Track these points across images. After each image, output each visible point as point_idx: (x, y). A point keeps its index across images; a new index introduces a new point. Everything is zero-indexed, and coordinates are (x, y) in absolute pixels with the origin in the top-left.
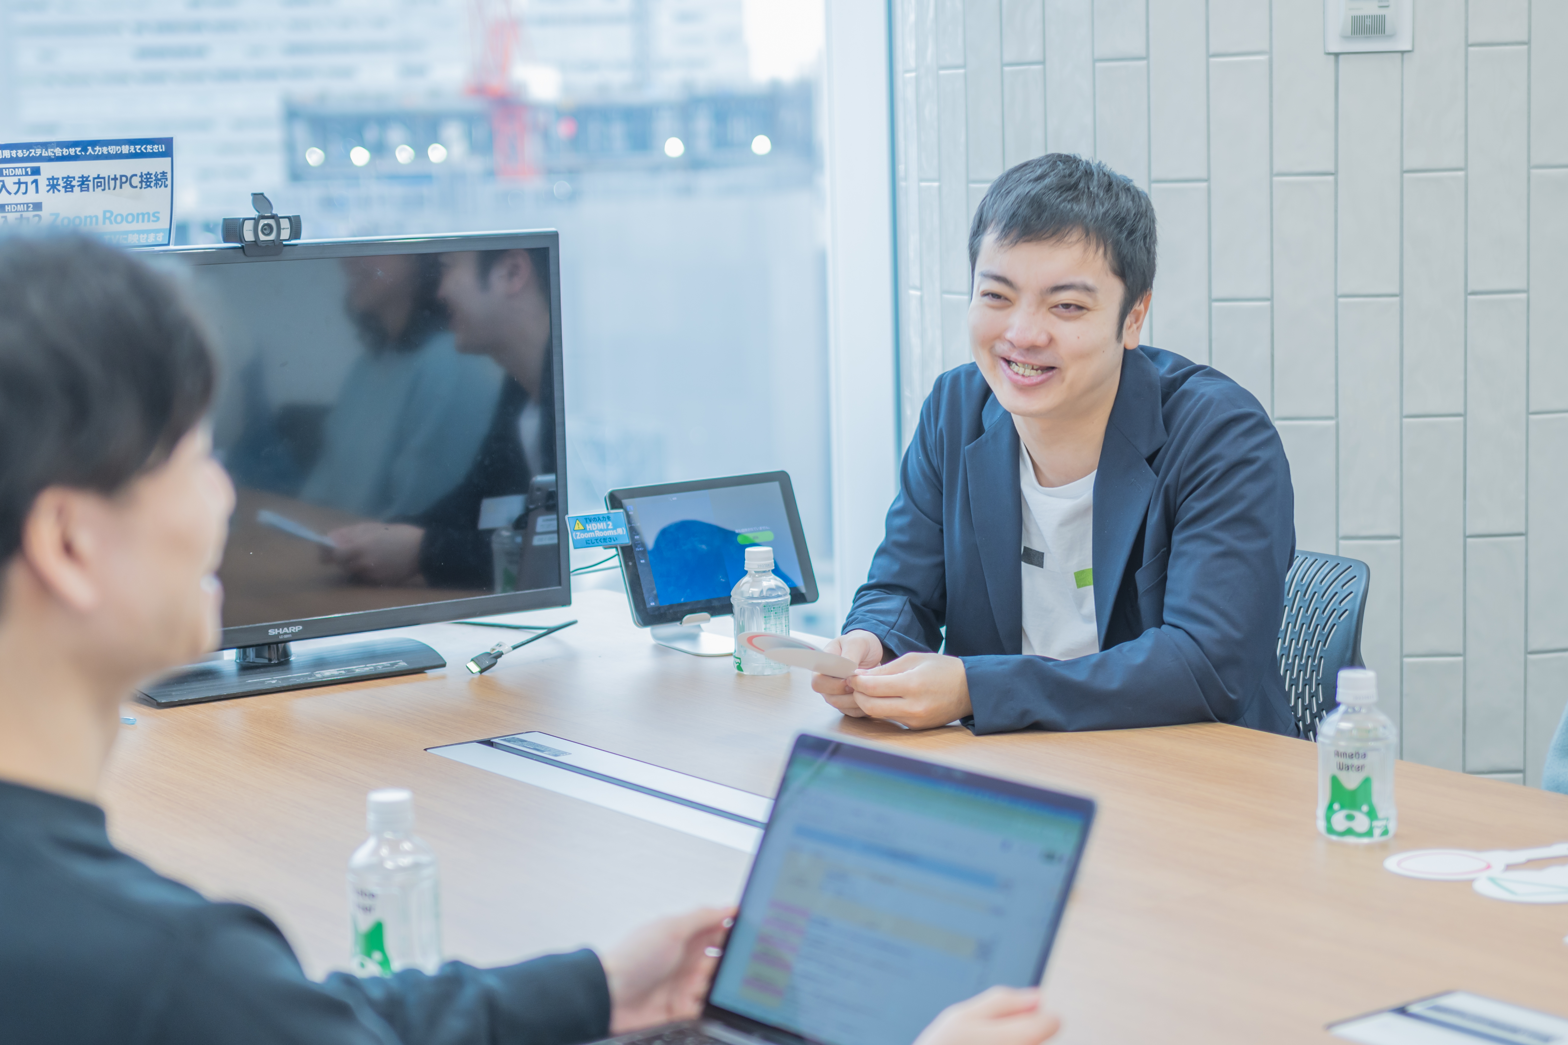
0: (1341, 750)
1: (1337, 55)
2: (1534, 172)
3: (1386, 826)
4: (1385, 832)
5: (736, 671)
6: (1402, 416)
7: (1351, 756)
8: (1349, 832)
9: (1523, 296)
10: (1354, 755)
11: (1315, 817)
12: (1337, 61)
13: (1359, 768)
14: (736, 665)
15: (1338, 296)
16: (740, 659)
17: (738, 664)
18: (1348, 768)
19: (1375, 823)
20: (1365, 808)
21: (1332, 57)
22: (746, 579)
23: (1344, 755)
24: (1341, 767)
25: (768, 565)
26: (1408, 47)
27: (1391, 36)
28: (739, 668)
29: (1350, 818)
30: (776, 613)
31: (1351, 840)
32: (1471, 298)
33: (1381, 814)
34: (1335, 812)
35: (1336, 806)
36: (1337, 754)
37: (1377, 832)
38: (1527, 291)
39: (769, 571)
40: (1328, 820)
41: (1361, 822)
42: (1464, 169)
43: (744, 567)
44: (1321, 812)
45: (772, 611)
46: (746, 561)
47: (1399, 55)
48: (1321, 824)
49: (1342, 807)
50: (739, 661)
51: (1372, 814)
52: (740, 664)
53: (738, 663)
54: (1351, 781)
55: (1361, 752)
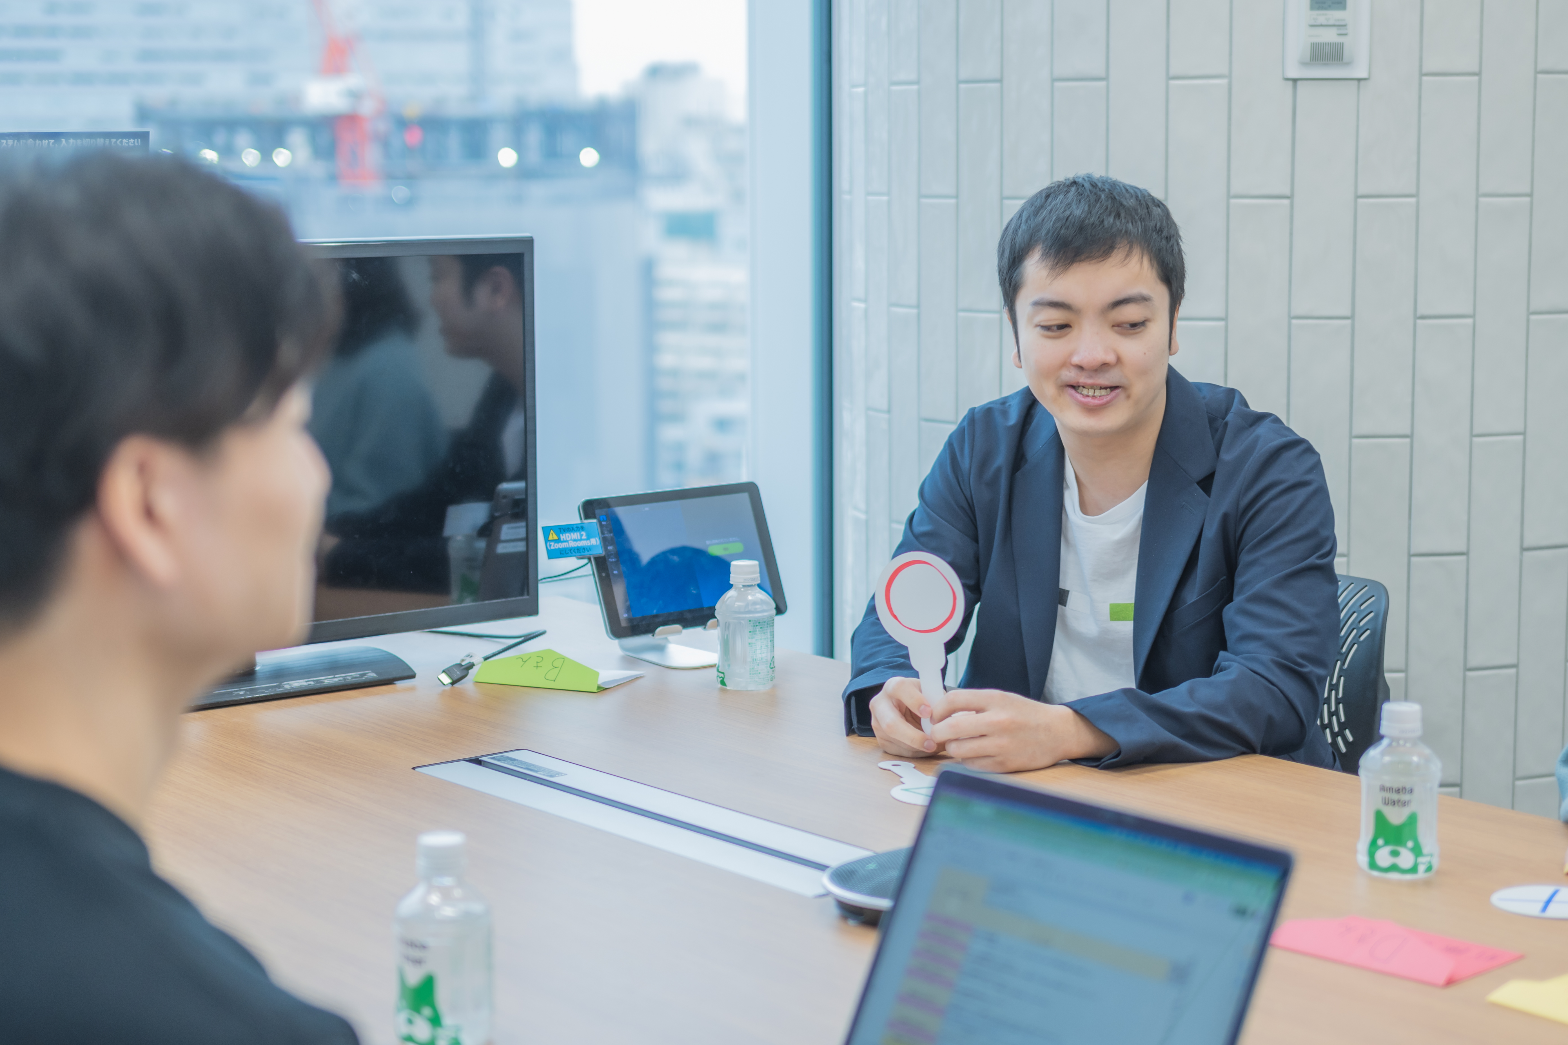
0: (1388, 785)
1: (1295, 81)
2: (1482, 200)
3: (1430, 862)
4: (1429, 869)
5: (720, 686)
6: (1352, 437)
7: (1398, 791)
8: (1394, 868)
9: (1470, 321)
10: (1401, 790)
11: (1355, 852)
12: (1295, 87)
13: (1404, 804)
14: (719, 680)
15: (1291, 318)
16: (723, 673)
17: (721, 679)
18: (1394, 803)
19: (1420, 860)
20: (1410, 844)
21: (1290, 83)
23: (1391, 789)
24: (1386, 802)
26: (1363, 74)
27: (1348, 64)
28: (723, 683)
29: (1395, 854)
30: (761, 628)
31: (1394, 876)
32: (1420, 322)
33: (1425, 850)
34: (1380, 847)
35: (1380, 842)
36: (1383, 788)
37: (1422, 868)
38: (1473, 316)
40: (1371, 855)
41: (1406, 859)
42: (1416, 195)
43: (729, 580)
44: (1362, 846)
47: (1356, 82)
48: (1362, 859)
49: (1387, 843)
50: (722, 675)
51: (1417, 851)
52: (723, 678)
53: (722, 677)
54: (1396, 817)
55: (1408, 787)
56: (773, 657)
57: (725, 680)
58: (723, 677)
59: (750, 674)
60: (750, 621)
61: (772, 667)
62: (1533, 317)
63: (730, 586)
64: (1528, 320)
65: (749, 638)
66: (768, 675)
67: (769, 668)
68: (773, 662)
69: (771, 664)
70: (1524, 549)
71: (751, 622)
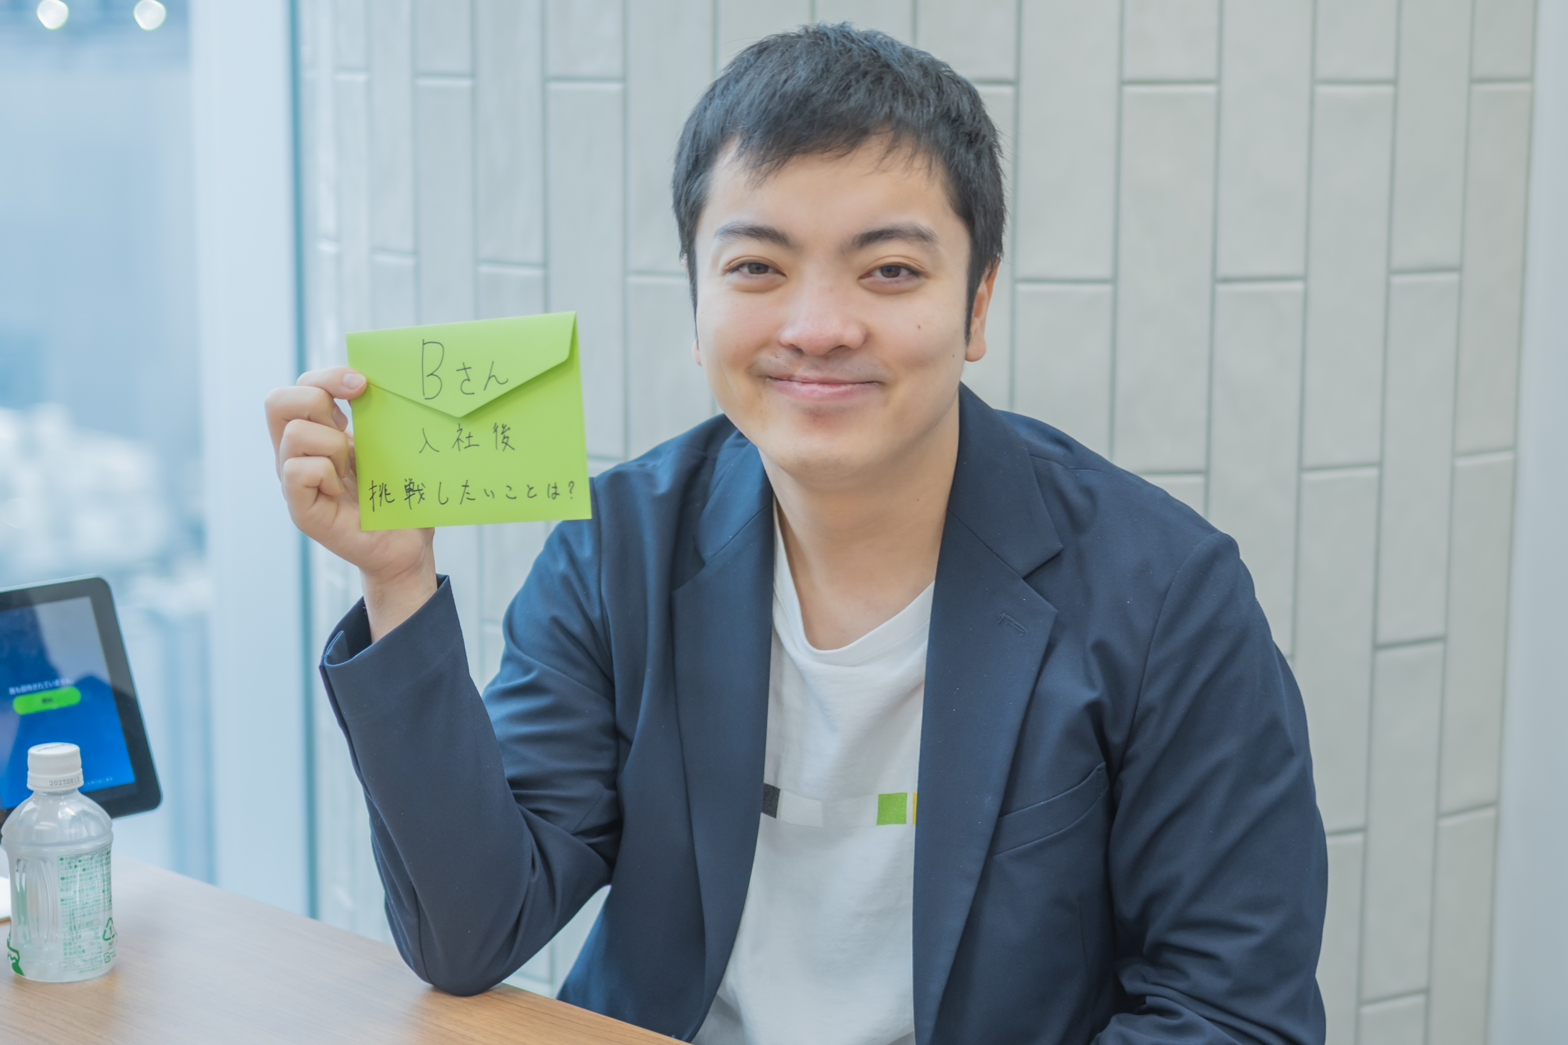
2: (1323, 90)
5: (13, 972)
9: (1298, 286)
14: (12, 962)
15: (1016, 281)
16: (17, 952)
17: (14, 961)
22: (28, 806)
25: (70, 781)
28: (16, 967)
30: (84, 870)
32: (1222, 289)
38: (1304, 278)
39: (74, 790)
42: (1216, 81)
43: (26, 782)
45: (76, 867)
46: (29, 773)
50: (14, 955)
52: (18, 961)
56: (110, 919)
57: (21, 964)
58: (17, 957)
59: (66, 954)
60: (62, 859)
61: (107, 936)
62: (1397, 280)
63: (30, 793)
64: (1388, 286)
65: (62, 890)
66: (100, 952)
67: (101, 941)
68: (110, 928)
69: (105, 931)
70: (1378, 647)
71: (64, 861)
